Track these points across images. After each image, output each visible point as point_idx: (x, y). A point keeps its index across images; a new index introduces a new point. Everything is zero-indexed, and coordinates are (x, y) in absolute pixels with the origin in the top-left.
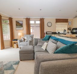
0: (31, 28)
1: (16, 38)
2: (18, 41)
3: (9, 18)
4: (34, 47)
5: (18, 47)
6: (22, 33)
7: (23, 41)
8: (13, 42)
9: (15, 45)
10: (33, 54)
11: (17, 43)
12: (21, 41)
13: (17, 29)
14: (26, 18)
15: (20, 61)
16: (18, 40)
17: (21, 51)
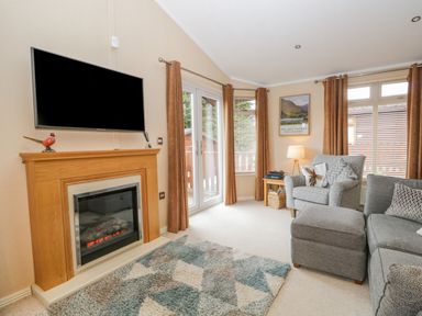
0: (350, 121)
1: (276, 167)
2: (287, 183)
3: (257, 91)
4: (366, 218)
5: (283, 206)
6: (306, 149)
7: (308, 183)
8: (267, 181)
9: (273, 196)
10: (362, 254)
11: (282, 186)
12: (298, 182)
13: (282, 132)
14: (324, 77)
15: (292, 265)
16: (286, 178)
17: (302, 225)
